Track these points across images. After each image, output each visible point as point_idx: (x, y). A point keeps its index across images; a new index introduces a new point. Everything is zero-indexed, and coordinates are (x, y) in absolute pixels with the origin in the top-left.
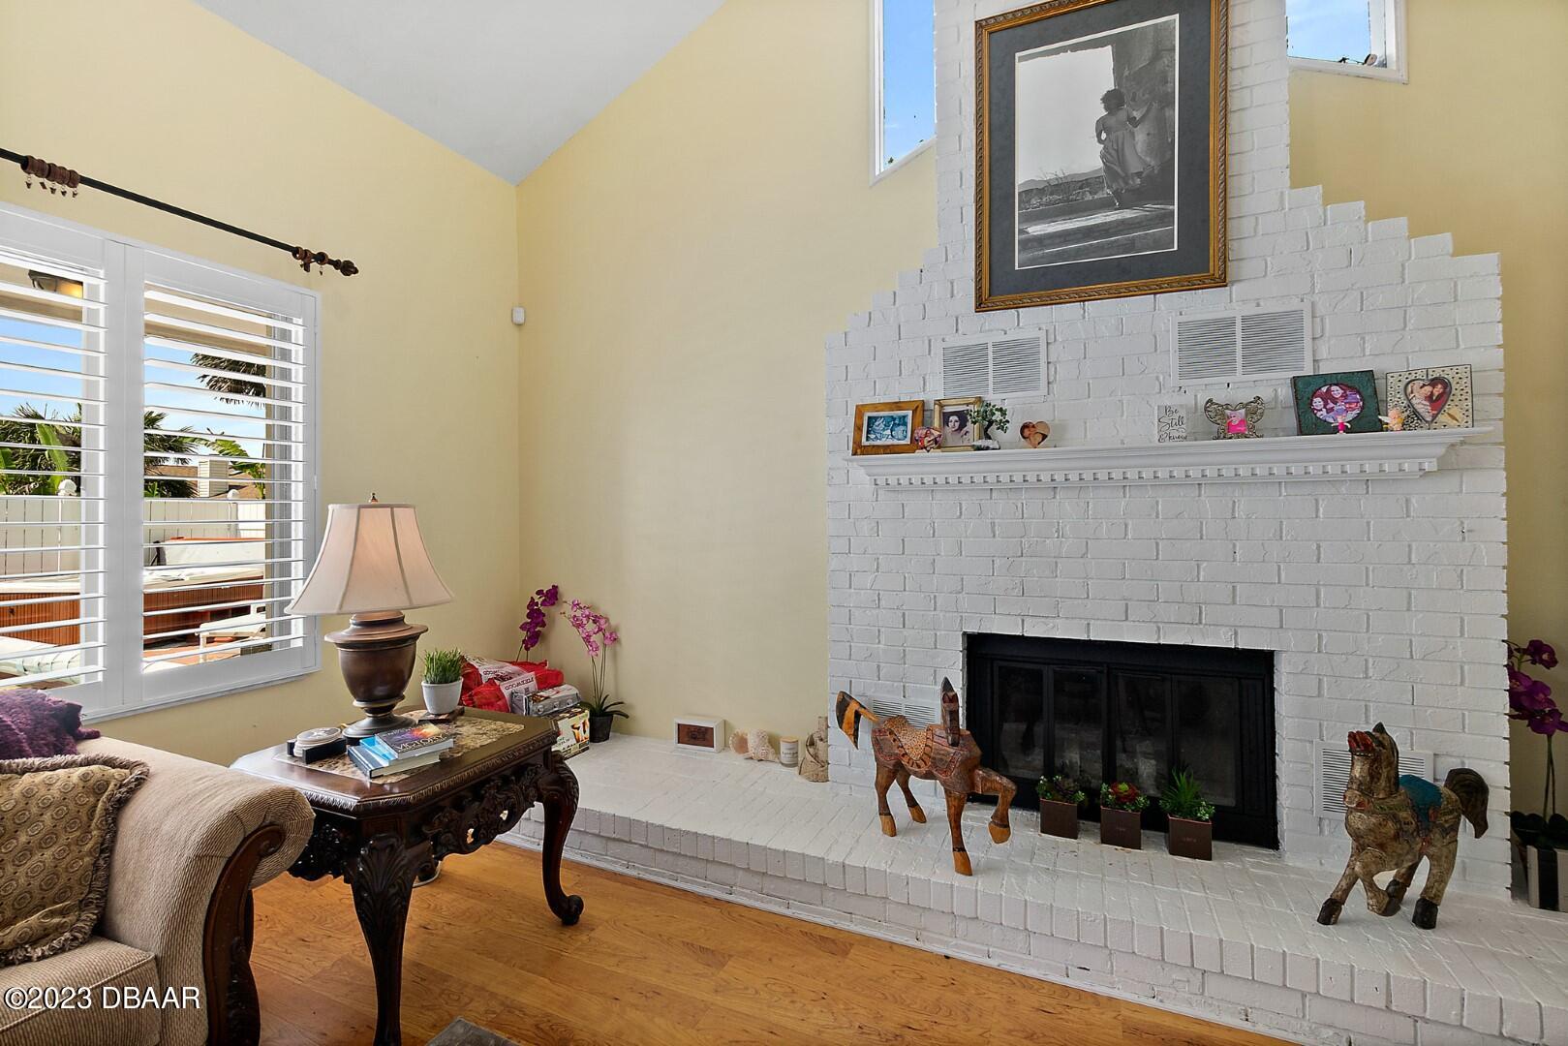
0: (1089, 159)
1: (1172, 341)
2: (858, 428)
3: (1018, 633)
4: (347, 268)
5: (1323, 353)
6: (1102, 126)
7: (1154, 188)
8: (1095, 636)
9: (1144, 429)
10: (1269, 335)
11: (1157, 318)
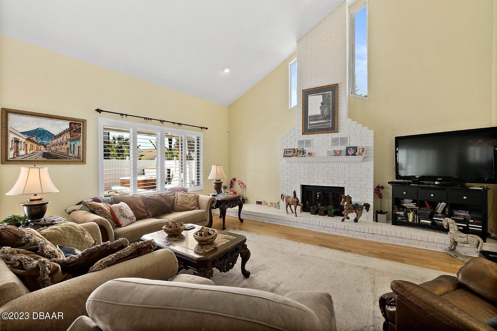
0: (319, 112)
1: (330, 140)
2: (284, 153)
3: (308, 185)
4: (207, 129)
5: (350, 144)
6: (321, 107)
7: (328, 117)
8: (319, 185)
9: (325, 154)
10: (344, 140)
11: (328, 137)
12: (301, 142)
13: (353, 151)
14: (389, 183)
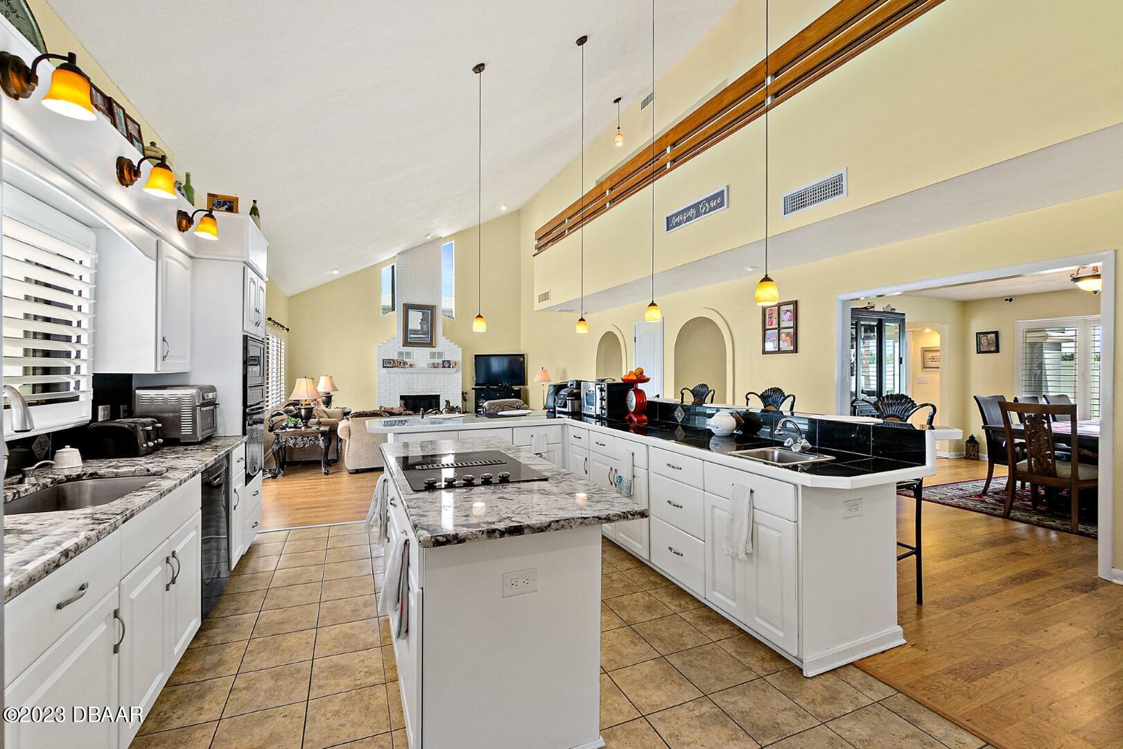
0: (419, 328)
1: (429, 354)
2: (383, 363)
3: (409, 395)
4: (288, 330)
5: (445, 358)
6: (420, 323)
7: (426, 333)
8: (418, 395)
9: (425, 366)
10: (440, 355)
11: (428, 350)
12: (400, 354)
13: (447, 364)
14: (473, 389)
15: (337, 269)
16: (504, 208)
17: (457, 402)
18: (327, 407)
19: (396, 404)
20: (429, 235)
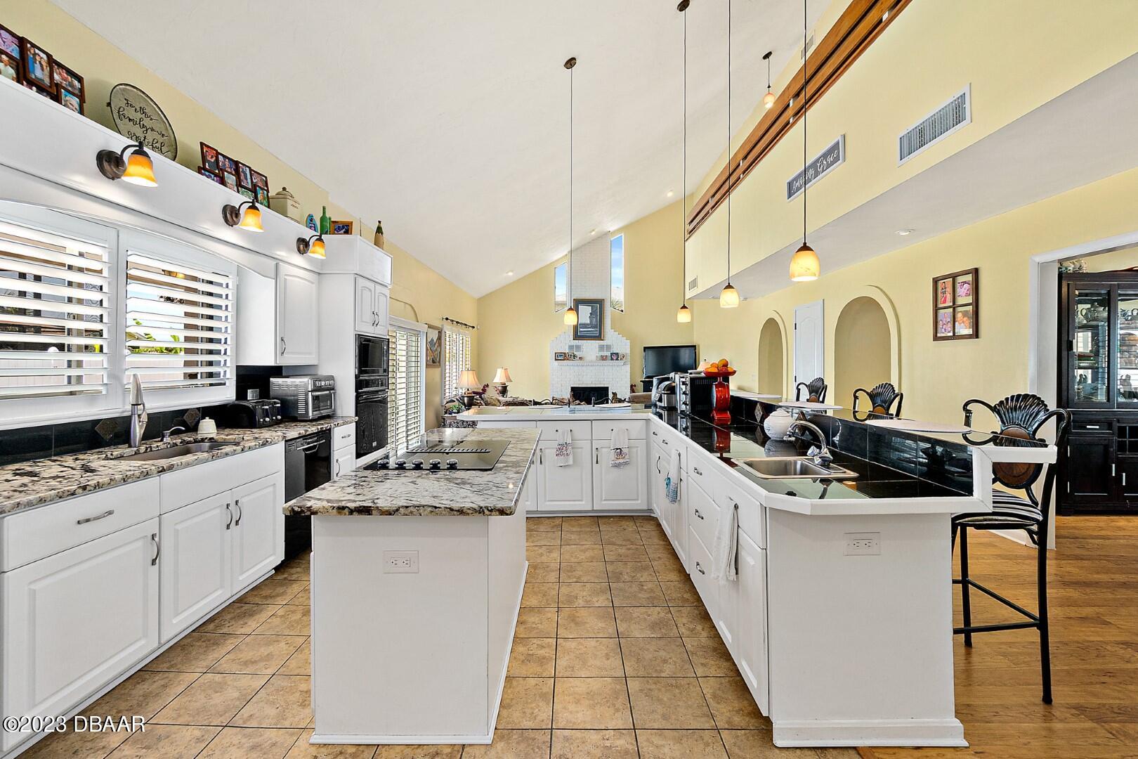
0: (588, 321)
1: (598, 347)
2: (556, 356)
3: (579, 386)
5: (614, 350)
6: (589, 317)
7: (595, 327)
8: (588, 386)
9: (594, 358)
10: (608, 347)
11: (596, 343)
12: (571, 347)
13: (615, 356)
14: (641, 381)
15: (512, 271)
16: (670, 194)
17: (625, 393)
18: (503, 396)
19: (567, 395)
20: (593, 230)
